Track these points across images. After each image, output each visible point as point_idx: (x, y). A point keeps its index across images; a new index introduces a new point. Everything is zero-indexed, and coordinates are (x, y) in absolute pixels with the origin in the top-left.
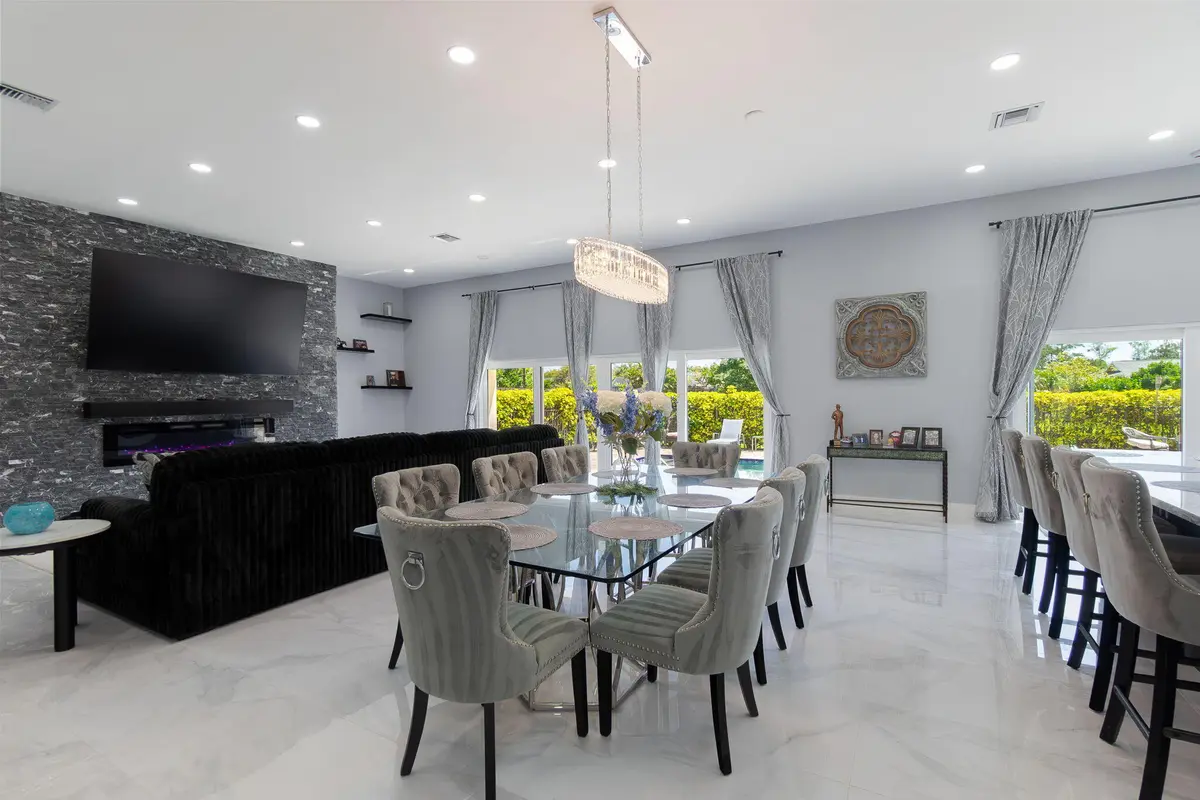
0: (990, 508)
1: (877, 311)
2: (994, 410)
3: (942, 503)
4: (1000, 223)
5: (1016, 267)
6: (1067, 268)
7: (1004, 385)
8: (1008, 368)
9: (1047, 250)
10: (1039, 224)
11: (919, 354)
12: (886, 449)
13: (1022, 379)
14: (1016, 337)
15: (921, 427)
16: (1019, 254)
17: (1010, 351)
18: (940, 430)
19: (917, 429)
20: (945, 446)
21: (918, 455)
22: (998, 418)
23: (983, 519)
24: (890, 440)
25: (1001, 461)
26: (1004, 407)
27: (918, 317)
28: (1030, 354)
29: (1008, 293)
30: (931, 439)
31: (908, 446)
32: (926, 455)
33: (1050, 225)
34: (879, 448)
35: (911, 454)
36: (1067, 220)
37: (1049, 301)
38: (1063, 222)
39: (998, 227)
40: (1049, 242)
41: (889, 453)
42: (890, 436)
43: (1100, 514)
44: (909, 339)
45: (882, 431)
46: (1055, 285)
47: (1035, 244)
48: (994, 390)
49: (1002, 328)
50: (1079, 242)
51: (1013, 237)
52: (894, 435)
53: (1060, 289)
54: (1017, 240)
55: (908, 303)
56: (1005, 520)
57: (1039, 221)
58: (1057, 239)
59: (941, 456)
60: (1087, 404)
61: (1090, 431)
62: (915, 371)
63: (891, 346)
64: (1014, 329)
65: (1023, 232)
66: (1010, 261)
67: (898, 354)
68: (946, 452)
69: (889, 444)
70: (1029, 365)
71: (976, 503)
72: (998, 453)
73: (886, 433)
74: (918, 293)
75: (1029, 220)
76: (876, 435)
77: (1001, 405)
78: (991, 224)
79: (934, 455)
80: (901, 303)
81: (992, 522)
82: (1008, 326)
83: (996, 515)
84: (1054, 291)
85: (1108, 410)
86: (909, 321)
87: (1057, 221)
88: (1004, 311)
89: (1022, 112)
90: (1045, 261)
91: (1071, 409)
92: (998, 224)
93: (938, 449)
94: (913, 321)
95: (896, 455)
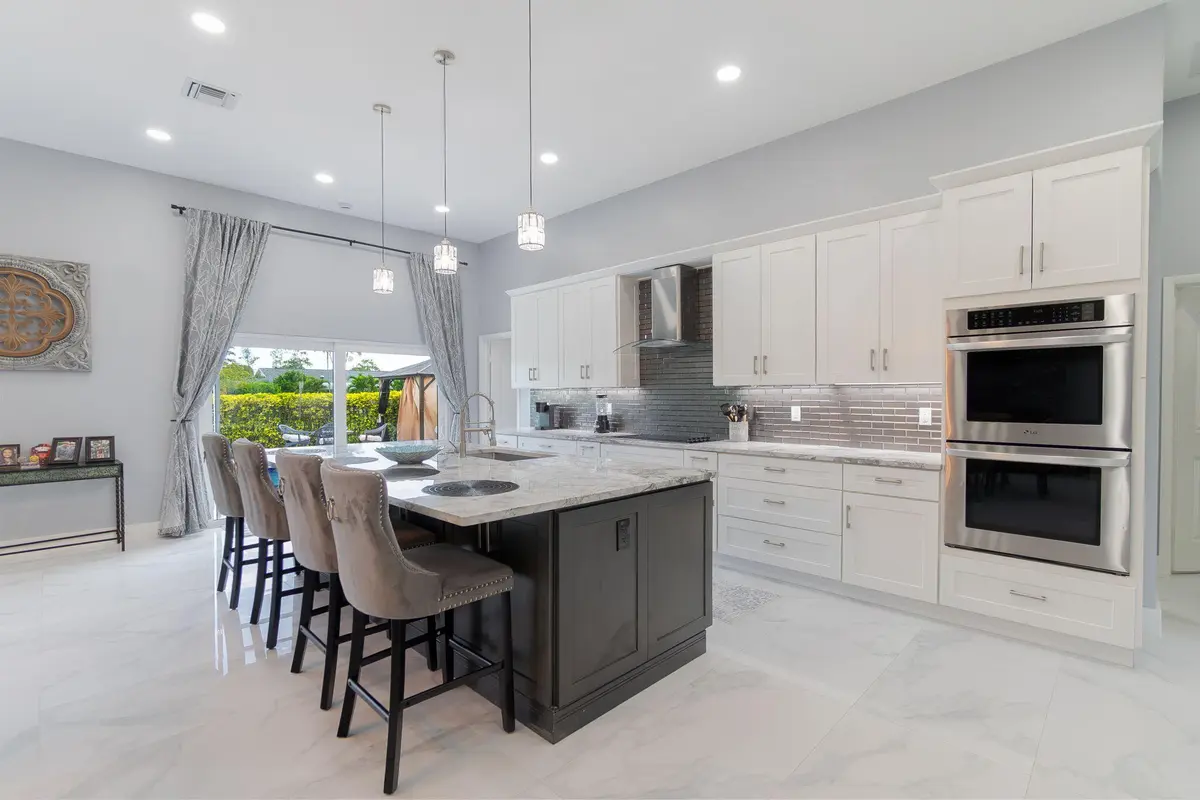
0: (178, 522)
1: (6, 275)
2: (179, 413)
3: (115, 528)
4: (184, 209)
5: (201, 261)
6: (250, 272)
7: (190, 386)
8: (195, 367)
9: (232, 251)
10: (223, 222)
11: (81, 342)
12: (25, 471)
13: (210, 379)
14: (202, 337)
15: (84, 435)
16: (204, 247)
17: (195, 349)
18: (111, 439)
19: (77, 440)
20: (118, 457)
21: (80, 473)
22: (183, 421)
23: (169, 536)
24: (35, 458)
25: (188, 468)
26: (190, 409)
27: (76, 295)
28: (215, 356)
29: (193, 288)
30: (100, 451)
31: (65, 465)
32: (92, 471)
33: (234, 226)
34: (15, 469)
35: (70, 472)
36: (249, 227)
37: (234, 303)
38: (244, 228)
39: (181, 213)
40: (234, 244)
41: (31, 476)
42: (34, 451)
43: (344, 518)
44: (63, 321)
45: (18, 446)
46: (239, 289)
47: (220, 242)
48: (179, 390)
49: (187, 324)
50: (260, 252)
51: (197, 229)
52: (40, 449)
53: (243, 292)
54: (202, 232)
55: (62, 275)
56: (194, 531)
57: (224, 219)
58: (241, 241)
59: (114, 470)
60: (250, 405)
61: (253, 429)
62: (72, 364)
63: (34, 328)
64: (199, 325)
65: (209, 226)
66: (195, 252)
67: (46, 341)
68: (121, 465)
69: (34, 462)
70: (215, 365)
71: (159, 520)
72: (184, 459)
73: (25, 448)
74: (77, 265)
75: (214, 215)
76: (8, 453)
77: (186, 408)
78: (174, 207)
79: (104, 470)
80: (51, 273)
81: (180, 537)
82: (194, 323)
83: (183, 529)
84: (239, 293)
85: (266, 410)
86: (60, 299)
87: (241, 227)
88: (188, 306)
89: (218, 93)
90: (230, 262)
91: (237, 408)
92: (182, 209)
93: (110, 462)
94: (69, 300)
95: (45, 476)
